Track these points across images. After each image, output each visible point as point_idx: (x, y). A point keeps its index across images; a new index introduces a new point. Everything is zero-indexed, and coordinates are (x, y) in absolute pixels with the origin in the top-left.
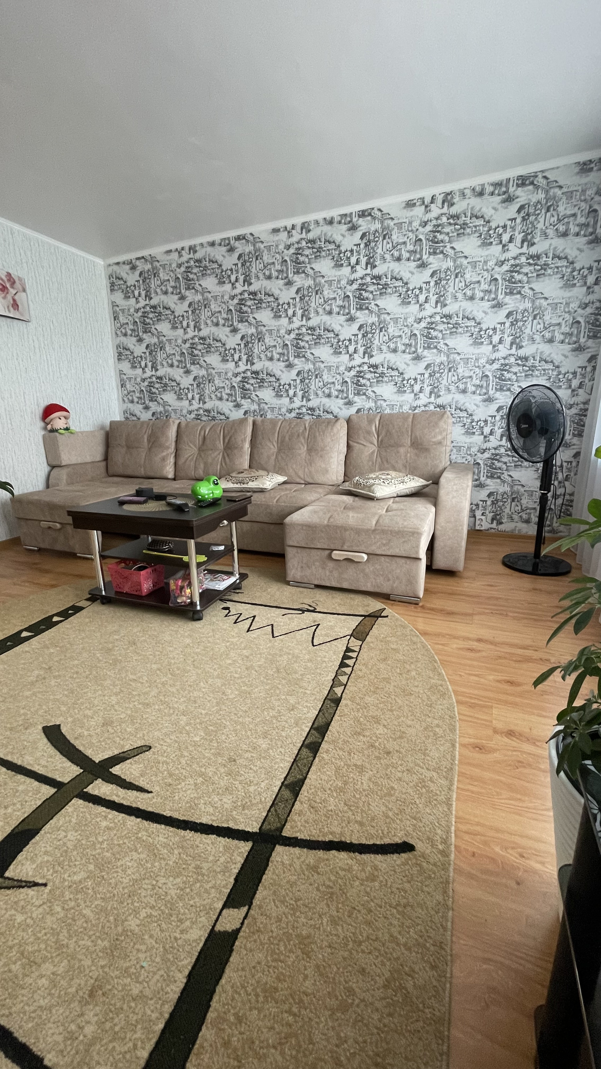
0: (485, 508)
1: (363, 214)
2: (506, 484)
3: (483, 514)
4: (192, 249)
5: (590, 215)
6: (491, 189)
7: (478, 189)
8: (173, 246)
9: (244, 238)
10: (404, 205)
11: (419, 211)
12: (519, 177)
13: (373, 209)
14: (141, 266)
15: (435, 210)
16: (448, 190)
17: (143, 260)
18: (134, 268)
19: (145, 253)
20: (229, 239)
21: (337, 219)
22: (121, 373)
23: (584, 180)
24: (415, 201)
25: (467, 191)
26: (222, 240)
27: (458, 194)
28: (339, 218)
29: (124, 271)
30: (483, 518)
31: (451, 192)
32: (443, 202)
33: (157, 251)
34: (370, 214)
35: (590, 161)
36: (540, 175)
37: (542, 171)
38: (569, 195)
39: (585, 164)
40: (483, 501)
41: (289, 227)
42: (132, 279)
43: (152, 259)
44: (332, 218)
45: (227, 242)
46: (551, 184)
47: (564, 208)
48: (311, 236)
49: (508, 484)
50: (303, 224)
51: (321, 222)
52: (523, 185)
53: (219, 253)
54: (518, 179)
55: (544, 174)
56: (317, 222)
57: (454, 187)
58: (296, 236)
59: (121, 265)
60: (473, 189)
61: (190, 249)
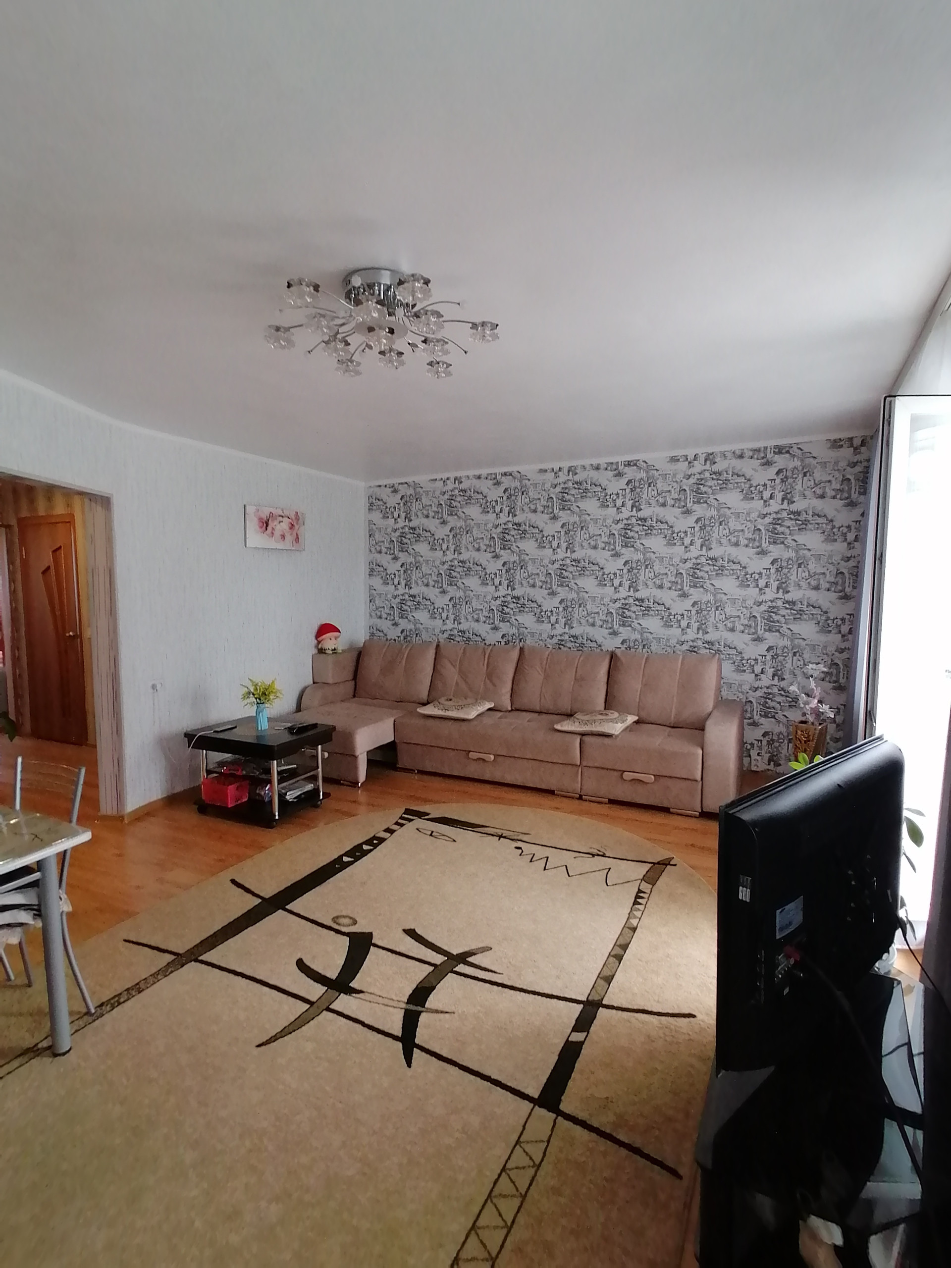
0: (760, 748)
1: (629, 464)
2: (781, 725)
3: (758, 755)
4: (458, 480)
5: (844, 482)
6: (751, 454)
7: (738, 453)
8: (438, 477)
9: (511, 475)
10: (668, 459)
11: (683, 466)
12: (776, 447)
13: (639, 460)
14: (403, 490)
15: (698, 467)
16: (710, 451)
17: (406, 485)
18: (395, 491)
19: (409, 480)
20: (495, 474)
21: (604, 466)
22: (371, 588)
23: (834, 454)
24: (678, 458)
25: (727, 454)
26: (488, 474)
27: (719, 455)
28: (605, 466)
29: (385, 494)
30: (759, 758)
31: (713, 453)
32: (706, 460)
33: (422, 479)
34: (635, 465)
35: (840, 439)
36: (795, 447)
37: (797, 444)
38: (824, 465)
39: (835, 441)
40: (758, 741)
41: (556, 469)
42: (393, 500)
43: (416, 485)
44: (599, 465)
45: (494, 476)
46: (805, 455)
47: (819, 475)
48: (577, 478)
49: (783, 724)
50: (570, 467)
51: (588, 468)
52: (780, 452)
53: (485, 486)
54: (775, 448)
55: (799, 446)
56: (584, 467)
57: (716, 449)
58: (563, 477)
59: (383, 487)
60: (734, 453)
61: (455, 479)
